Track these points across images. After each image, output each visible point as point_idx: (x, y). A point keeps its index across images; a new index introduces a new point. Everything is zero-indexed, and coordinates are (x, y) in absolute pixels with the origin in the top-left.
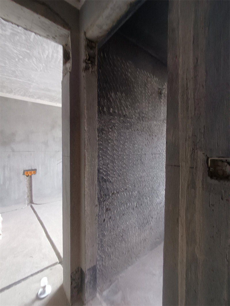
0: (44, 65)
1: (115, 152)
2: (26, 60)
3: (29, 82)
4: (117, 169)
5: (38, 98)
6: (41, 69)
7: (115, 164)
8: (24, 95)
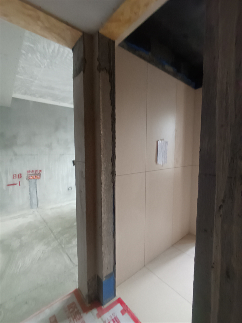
0: (48, 60)
2: (30, 55)
3: (31, 80)
5: (40, 97)
6: (46, 65)
8: (25, 93)
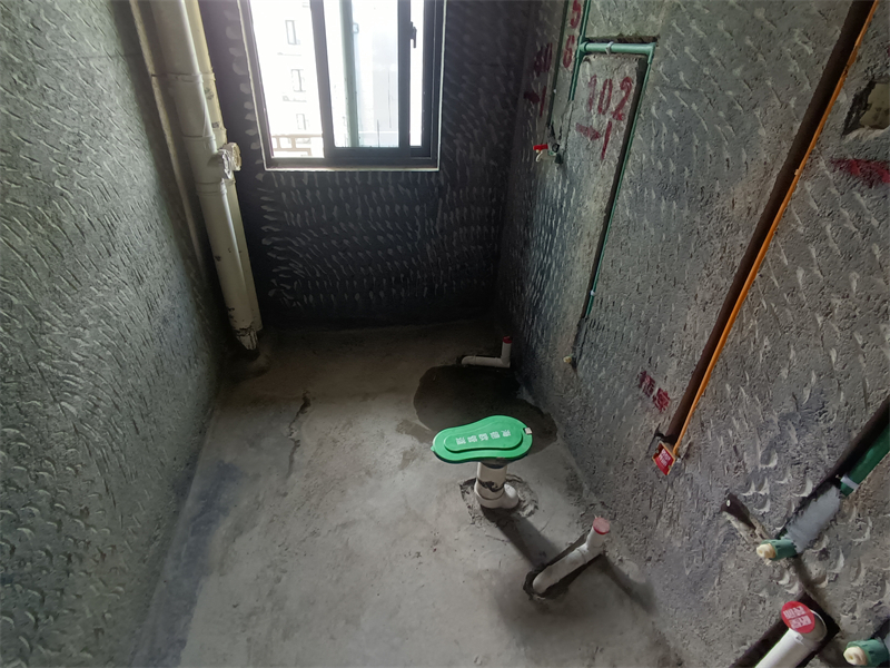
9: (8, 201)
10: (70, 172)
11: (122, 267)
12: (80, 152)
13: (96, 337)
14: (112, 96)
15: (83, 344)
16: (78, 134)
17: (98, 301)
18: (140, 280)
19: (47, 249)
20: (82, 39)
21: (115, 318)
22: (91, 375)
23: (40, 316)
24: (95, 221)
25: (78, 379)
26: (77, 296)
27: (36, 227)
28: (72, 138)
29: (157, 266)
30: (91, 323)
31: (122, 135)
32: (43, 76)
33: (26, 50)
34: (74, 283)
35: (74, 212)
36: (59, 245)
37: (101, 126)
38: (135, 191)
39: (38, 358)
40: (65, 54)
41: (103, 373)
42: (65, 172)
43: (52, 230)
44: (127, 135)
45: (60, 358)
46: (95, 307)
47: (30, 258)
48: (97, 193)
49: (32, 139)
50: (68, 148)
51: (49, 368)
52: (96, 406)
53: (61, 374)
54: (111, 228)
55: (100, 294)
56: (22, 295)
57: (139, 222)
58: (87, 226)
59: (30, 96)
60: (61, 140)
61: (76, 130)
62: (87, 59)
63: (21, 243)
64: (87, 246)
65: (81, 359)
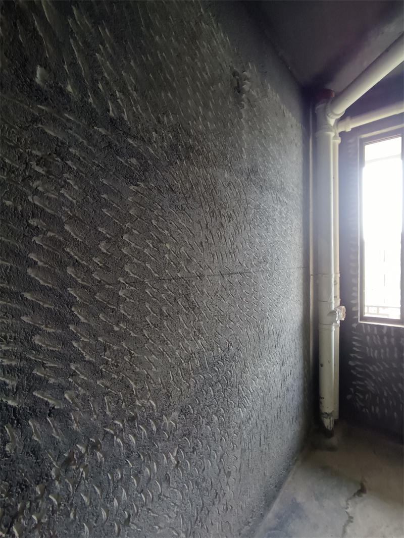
1: (70, 271)
4: (85, 345)
7: (72, 327)
9: (252, 317)
10: (272, 309)
11: (278, 355)
12: (278, 303)
13: (260, 384)
14: (295, 282)
15: (255, 385)
16: (279, 296)
17: (265, 367)
18: (283, 364)
19: (256, 338)
20: (290, 262)
21: (269, 378)
22: (253, 401)
23: (246, 364)
24: (274, 331)
25: (248, 401)
26: (259, 361)
27: (256, 328)
28: (277, 297)
29: (292, 360)
30: (260, 376)
31: (294, 298)
32: (275, 275)
33: (273, 266)
34: (260, 355)
35: (269, 326)
36: (260, 338)
37: (287, 293)
38: (292, 322)
39: (240, 383)
40: (284, 267)
41: (257, 403)
42: (271, 309)
43: (261, 331)
44: (295, 298)
45: (246, 387)
46: (264, 369)
47: (251, 340)
48: (279, 320)
49: (265, 296)
50: (275, 301)
51: (241, 389)
52: (250, 418)
53: (244, 395)
54: (279, 336)
55: (267, 364)
56: (244, 354)
57: (290, 336)
58: (271, 333)
59: (270, 281)
60: (273, 298)
61: (279, 294)
62: (290, 269)
63: (250, 334)
64: (269, 341)
65: (252, 391)
